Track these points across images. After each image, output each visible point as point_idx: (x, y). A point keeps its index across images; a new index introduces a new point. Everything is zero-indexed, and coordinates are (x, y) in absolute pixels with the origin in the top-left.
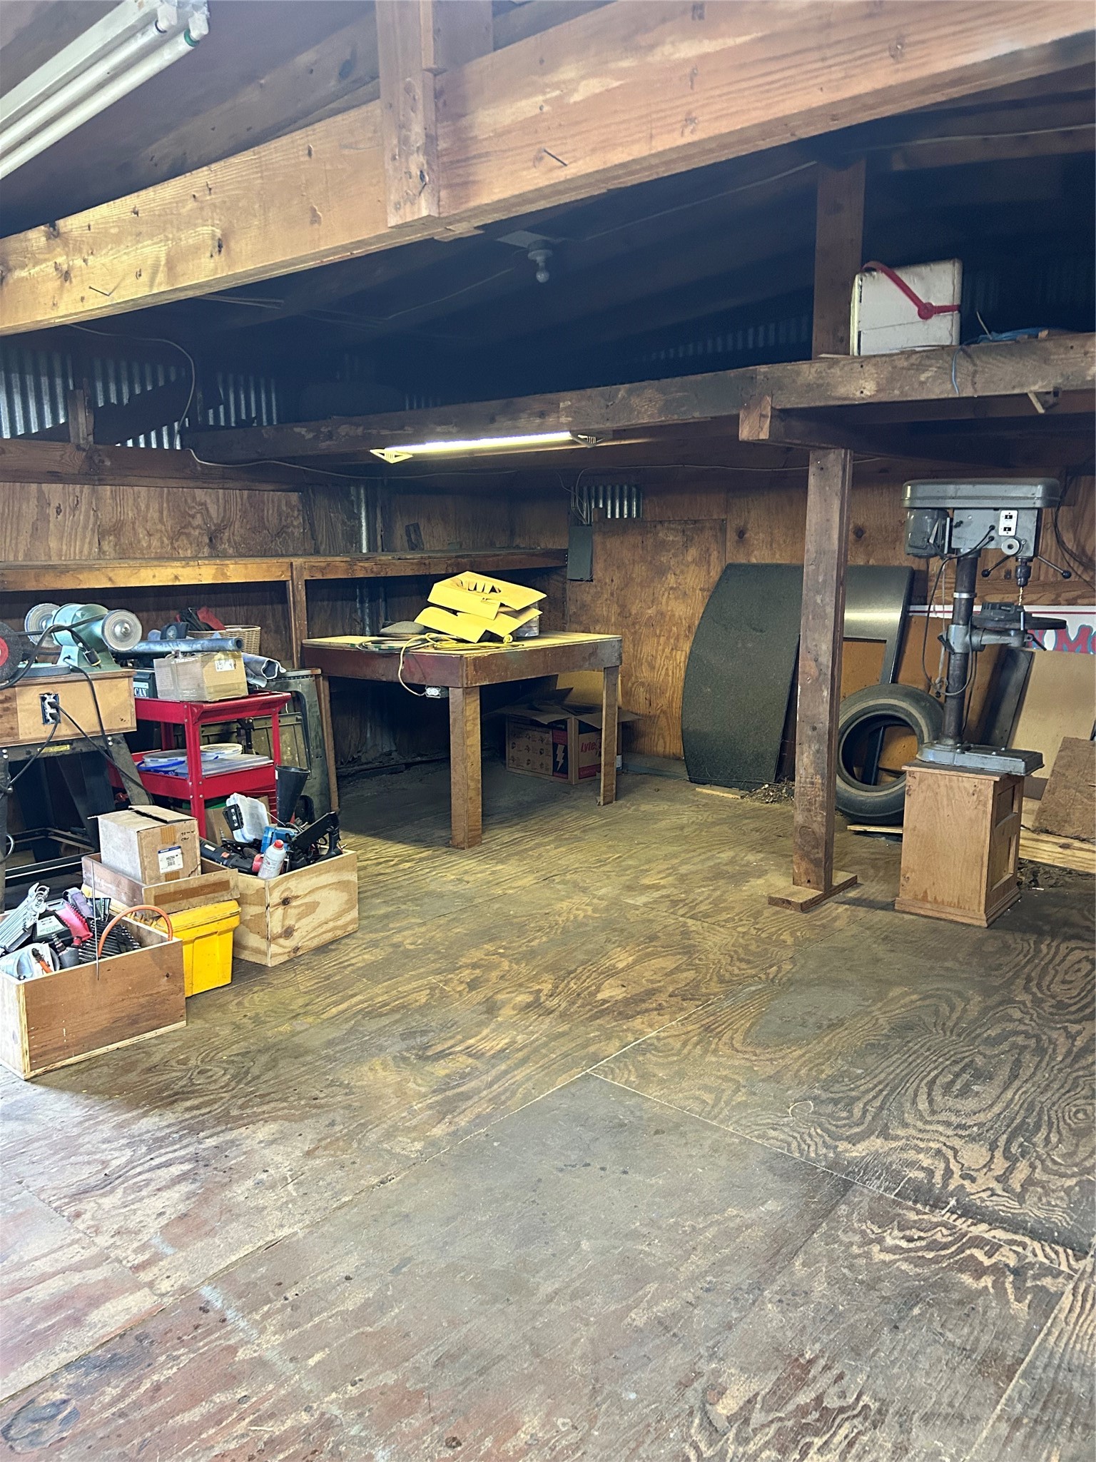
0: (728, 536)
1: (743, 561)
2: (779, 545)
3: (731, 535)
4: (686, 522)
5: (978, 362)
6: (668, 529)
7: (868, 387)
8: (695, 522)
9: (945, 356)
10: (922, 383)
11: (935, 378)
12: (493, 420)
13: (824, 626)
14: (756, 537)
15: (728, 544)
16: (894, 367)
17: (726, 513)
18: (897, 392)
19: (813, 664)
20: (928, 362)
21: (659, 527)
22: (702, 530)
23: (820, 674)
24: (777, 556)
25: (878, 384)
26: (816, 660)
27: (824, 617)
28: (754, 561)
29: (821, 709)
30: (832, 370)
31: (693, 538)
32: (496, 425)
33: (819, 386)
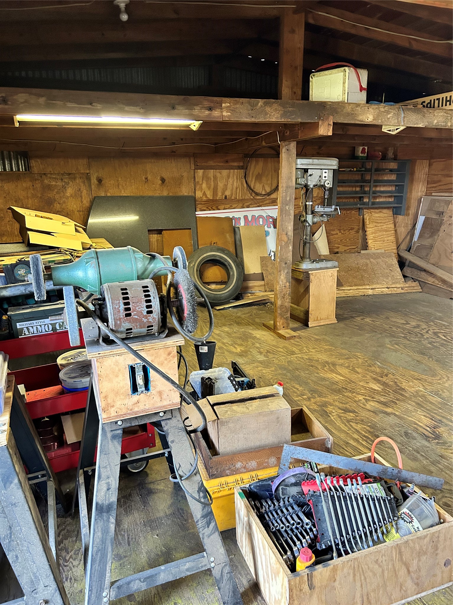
0: (92, 182)
1: (103, 194)
2: (123, 186)
3: (94, 181)
4: (63, 174)
5: (406, 113)
6: (50, 178)
7: (370, 118)
8: (69, 174)
9: (396, 109)
10: (388, 119)
11: (393, 117)
12: (174, 108)
13: (290, 219)
14: (108, 182)
15: (93, 187)
16: (380, 111)
17: (89, 169)
18: (380, 121)
19: (285, 236)
20: (391, 111)
21: (44, 176)
22: (75, 179)
23: (288, 240)
24: (123, 192)
25: (374, 117)
26: (286, 234)
27: (290, 215)
28: (109, 195)
29: (289, 254)
30: (357, 108)
31: (69, 183)
32: (176, 111)
33: (352, 114)
